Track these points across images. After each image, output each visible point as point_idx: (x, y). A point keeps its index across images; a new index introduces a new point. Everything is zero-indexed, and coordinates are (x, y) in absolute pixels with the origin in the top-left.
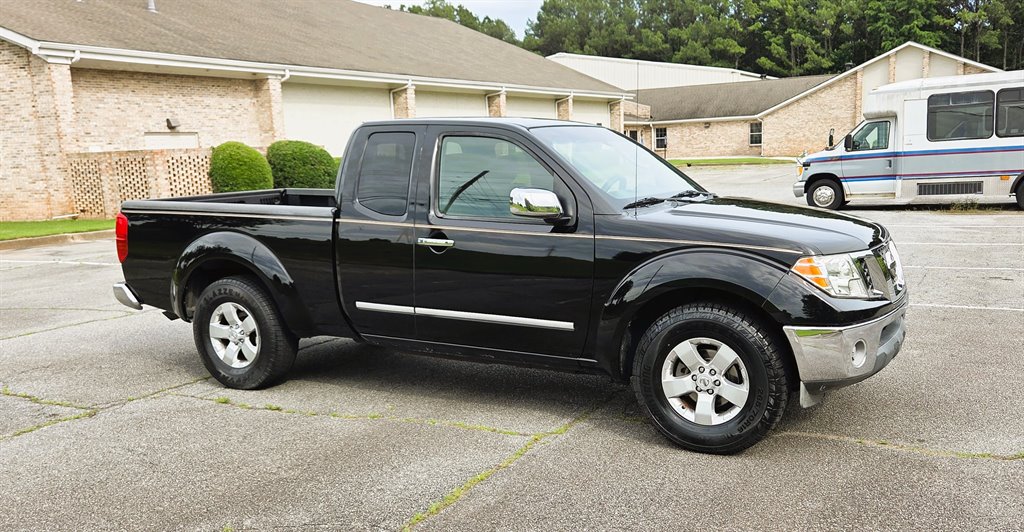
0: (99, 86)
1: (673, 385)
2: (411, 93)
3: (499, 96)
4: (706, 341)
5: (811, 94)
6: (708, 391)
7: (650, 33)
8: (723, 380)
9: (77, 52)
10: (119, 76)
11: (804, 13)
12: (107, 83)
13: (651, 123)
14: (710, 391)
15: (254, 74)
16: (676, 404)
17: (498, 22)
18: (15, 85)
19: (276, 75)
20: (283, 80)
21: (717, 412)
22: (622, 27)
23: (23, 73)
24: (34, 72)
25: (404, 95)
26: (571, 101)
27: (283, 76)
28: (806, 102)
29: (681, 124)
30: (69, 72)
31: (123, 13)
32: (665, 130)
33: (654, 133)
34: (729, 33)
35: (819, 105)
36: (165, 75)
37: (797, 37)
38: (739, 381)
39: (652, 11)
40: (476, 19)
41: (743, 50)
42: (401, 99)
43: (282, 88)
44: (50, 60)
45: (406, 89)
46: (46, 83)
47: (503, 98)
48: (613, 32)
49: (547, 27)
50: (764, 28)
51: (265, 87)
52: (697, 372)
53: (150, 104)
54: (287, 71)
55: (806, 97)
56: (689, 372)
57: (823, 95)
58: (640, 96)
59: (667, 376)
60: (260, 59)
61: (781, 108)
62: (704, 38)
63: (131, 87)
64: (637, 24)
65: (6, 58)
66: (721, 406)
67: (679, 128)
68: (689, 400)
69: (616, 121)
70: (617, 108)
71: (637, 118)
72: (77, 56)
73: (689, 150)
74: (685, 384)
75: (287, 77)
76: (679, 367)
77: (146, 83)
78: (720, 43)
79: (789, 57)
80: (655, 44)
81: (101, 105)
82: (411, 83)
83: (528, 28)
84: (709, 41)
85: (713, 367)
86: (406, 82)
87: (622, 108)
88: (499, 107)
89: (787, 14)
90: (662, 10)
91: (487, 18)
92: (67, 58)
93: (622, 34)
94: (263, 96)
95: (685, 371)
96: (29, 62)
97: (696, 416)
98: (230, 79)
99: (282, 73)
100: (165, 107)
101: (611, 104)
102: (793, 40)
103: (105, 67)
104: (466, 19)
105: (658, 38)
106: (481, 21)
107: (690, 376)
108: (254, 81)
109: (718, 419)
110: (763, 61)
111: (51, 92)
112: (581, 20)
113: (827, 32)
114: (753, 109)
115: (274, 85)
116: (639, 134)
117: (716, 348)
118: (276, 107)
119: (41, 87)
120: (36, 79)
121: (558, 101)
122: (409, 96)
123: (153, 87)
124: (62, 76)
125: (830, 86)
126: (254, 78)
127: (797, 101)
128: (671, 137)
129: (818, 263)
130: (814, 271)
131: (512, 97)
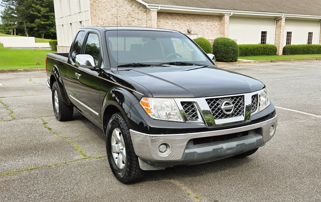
0: (167, 18)
2: (283, 20)
9: (160, 7)
10: (173, 15)
12: (169, 17)
15: (221, 13)
18: (142, 18)
19: (228, 14)
20: (230, 15)
23: (145, 14)
24: (147, 13)
25: (280, 21)
27: (230, 14)
30: (157, 13)
36: (189, 14)
42: (279, 23)
43: (229, 18)
44: (151, 10)
45: (281, 19)
46: (149, 17)
51: (224, 18)
53: (183, 24)
54: (232, 12)
59: (114, 143)
60: (223, 8)
63: (177, 18)
65: (141, 9)
72: (159, 8)
74: (116, 148)
75: (232, 14)
77: (182, 17)
81: (166, 24)
82: (283, 16)
86: (282, 16)
92: (156, 9)
94: (222, 22)
96: (146, 10)
98: (212, 16)
99: (230, 13)
100: (187, 25)
103: (170, 12)
107: (118, 145)
108: (220, 16)
111: (150, 20)
115: (227, 18)
118: (226, 26)
119: (148, 18)
120: (148, 16)
122: (282, 21)
123: (184, 18)
124: (154, 15)
126: (220, 15)
129: (149, 101)
130: (147, 105)
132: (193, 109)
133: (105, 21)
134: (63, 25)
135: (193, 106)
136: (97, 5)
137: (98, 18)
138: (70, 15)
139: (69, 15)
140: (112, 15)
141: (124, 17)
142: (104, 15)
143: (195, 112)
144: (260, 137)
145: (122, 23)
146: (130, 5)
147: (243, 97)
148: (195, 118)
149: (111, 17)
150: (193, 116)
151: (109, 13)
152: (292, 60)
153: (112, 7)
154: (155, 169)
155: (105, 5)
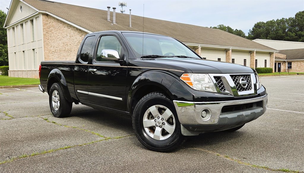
1: (147, 122)
2: (200, 49)
3: (229, 50)
4: (161, 106)
6: (160, 126)
7: (290, 33)
8: (166, 123)
13: (286, 61)
14: (161, 127)
16: (147, 130)
17: (240, 31)
21: (162, 135)
22: (281, 32)
26: (255, 52)
29: (297, 61)
31: (122, 27)
32: (291, 63)
33: (287, 64)
38: (171, 124)
39: (292, 26)
40: (233, 30)
42: (197, 51)
45: (198, 48)
47: (231, 51)
48: (278, 33)
52: (157, 119)
56: (154, 118)
58: (281, 52)
59: (145, 119)
64: (286, 31)
66: (164, 133)
67: (296, 63)
68: (152, 129)
69: (272, 59)
70: (272, 55)
71: (280, 58)
73: (300, 70)
74: (152, 123)
76: (150, 116)
80: (292, 36)
82: (200, 46)
83: (249, 32)
85: (163, 117)
86: (198, 46)
87: (274, 55)
88: (229, 54)
90: (296, 26)
91: (236, 29)
93: (281, 34)
95: (153, 117)
97: (154, 136)
101: (270, 54)
104: (230, 30)
105: (293, 34)
106: (235, 30)
107: (154, 120)
109: (162, 138)
112: (267, 30)
116: (281, 64)
117: (165, 110)
121: (251, 52)
128: (294, 65)
129: (190, 76)
130: (188, 79)
131: (233, 51)
132: (222, 82)
133: (57, 49)
134: (15, 53)
135: (221, 81)
136: (49, 35)
137: (50, 46)
138: (24, 44)
139: (22, 44)
140: (64, 43)
141: (75, 45)
142: (56, 43)
143: (223, 85)
144: (261, 109)
145: (72, 49)
146: (80, 35)
147: (250, 76)
148: (224, 90)
149: (62, 45)
150: (222, 88)
151: (60, 42)
153: (63, 37)
154: (192, 135)
155: (57, 35)
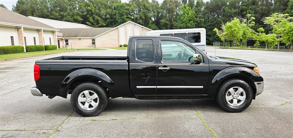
3: (21, 28)
4: (236, 87)
5: (107, 32)
6: (236, 98)
7: (55, 13)
8: (239, 96)
11: (97, 11)
13: (63, 38)
16: (229, 103)
21: (238, 103)
22: (45, 10)
26: (42, 31)
28: (106, 34)
29: (72, 39)
32: (68, 40)
33: (64, 41)
34: (78, 14)
35: (110, 35)
37: (96, 17)
39: (55, 7)
41: (82, 20)
47: (22, 29)
48: (43, 11)
49: (20, 8)
50: (87, 14)
55: (106, 33)
56: (232, 95)
57: (110, 33)
58: (61, 30)
59: (227, 96)
61: (100, 35)
62: (71, 15)
64: (50, 10)
67: (72, 40)
69: (55, 37)
70: (55, 33)
71: (59, 37)
73: (75, 46)
74: (231, 97)
78: (76, 17)
79: (94, 22)
80: (57, 16)
83: (13, 8)
84: (73, 16)
85: (237, 93)
87: (57, 33)
88: (21, 32)
89: (93, 11)
90: (57, 7)
93: (46, 12)
101: (53, 32)
102: (95, 18)
105: (57, 14)
110: (88, 23)
112: (31, 7)
113: (104, 17)
114: (92, 35)
116: (60, 41)
117: (238, 89)
121: (38, 31)
125: (112, 30)
127: (104, 34)
128: (69, 42)
130: (257, 70)
131: (25, 29)
152: (18, 58)
